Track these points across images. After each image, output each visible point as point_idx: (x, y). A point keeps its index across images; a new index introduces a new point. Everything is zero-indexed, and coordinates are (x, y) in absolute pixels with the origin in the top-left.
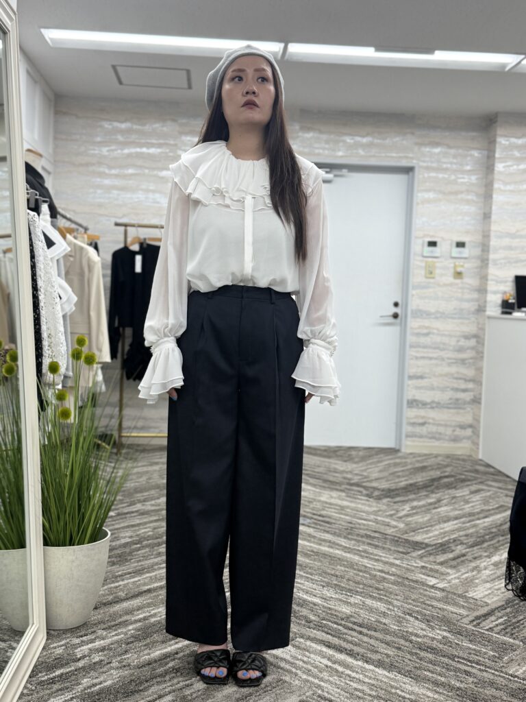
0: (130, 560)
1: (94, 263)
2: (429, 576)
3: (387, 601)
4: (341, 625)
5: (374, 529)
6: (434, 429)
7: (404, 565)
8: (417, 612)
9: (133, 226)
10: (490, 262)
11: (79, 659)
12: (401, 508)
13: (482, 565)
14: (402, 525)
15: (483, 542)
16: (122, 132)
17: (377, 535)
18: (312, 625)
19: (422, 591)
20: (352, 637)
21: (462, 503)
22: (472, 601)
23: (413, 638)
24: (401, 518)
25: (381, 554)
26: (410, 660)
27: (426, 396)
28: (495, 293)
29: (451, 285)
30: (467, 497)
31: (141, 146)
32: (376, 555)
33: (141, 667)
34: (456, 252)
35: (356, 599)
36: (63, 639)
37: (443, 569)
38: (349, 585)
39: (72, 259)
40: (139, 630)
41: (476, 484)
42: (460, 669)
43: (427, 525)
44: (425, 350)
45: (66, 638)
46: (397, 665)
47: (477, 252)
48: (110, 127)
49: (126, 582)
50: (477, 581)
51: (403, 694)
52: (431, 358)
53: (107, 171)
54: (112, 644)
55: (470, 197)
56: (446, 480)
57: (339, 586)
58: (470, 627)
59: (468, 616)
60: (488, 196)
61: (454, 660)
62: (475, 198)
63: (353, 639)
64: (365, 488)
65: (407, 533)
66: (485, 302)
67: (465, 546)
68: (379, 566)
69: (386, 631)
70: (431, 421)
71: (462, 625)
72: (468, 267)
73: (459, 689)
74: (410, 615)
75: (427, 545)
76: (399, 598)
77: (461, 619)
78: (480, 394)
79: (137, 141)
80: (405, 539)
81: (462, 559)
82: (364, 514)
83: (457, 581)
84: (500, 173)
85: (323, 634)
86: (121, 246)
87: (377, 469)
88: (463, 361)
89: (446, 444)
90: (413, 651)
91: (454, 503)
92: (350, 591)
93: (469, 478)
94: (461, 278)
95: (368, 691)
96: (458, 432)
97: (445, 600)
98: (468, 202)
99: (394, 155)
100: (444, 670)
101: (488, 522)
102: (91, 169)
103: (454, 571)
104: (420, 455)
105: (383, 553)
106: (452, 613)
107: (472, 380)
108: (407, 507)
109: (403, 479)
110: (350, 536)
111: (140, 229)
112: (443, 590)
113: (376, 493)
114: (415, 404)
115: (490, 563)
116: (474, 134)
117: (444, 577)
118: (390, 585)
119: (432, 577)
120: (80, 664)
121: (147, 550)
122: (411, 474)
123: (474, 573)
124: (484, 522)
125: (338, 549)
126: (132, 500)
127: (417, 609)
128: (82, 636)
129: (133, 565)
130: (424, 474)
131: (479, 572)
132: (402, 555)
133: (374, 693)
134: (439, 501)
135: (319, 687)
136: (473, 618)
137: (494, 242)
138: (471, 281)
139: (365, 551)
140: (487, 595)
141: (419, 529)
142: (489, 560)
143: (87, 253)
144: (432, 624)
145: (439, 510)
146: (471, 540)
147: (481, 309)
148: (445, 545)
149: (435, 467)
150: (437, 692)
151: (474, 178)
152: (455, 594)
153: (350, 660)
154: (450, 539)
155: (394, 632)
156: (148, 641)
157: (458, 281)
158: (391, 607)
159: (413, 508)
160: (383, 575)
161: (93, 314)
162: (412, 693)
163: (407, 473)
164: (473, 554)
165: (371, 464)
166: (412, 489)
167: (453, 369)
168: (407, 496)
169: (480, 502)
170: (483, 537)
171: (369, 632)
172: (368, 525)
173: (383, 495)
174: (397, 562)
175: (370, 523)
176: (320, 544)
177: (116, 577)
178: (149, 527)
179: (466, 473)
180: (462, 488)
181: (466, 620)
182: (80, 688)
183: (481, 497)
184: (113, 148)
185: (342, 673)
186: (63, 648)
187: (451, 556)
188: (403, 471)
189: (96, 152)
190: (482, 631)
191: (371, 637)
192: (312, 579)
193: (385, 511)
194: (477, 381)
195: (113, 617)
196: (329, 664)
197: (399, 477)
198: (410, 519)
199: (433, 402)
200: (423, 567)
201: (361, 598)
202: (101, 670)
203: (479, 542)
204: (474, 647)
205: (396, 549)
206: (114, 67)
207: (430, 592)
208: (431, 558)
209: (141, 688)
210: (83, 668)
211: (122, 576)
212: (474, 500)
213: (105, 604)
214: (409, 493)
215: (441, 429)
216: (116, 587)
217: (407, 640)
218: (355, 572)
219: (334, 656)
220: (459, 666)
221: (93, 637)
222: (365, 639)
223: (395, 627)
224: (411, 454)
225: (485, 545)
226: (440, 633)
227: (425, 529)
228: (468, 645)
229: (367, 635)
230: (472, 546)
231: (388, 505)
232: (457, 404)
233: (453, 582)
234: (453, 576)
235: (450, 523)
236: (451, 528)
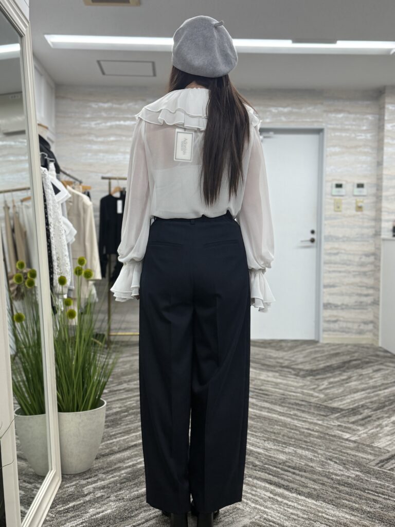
0: (121, 423)
1: (88, 206)
2: (344, 432)
3: (313, 450)
4: (279, 468)
5: (301, 399)
6: (344, 325)
7: (325, 425)
8: (336, 458)
9: (115, 179)
10: (383, 198)
11: (86, 495)
12: (321, 384)
13: (384, 423)
14: (322, 396)
15: (384, 407)
16: (105, 110)
17: (303, 403)
18: (257, 468)
19: (339, 443)
20: (288, 476)
21: (367, 379)
22: (377, 449)
23: (334, 476)
24: (321, 390)
25: (307, 417)
26: (332, 492)
27: (337, 300)
28: (388, 221)
29: (354, 216)
30: (371, 375)
31: (120, 119)
32: (304, 418)
33: (132, 500)
34: (357, 191)
35: (290, 449)
36: (74, 481)
37: (354, 427)
38: (284, 439)
39: (71, 204)
40: (129, 474)
41: (377, 365)
42: (369, 499)
43: (342, 395)
44: (336, 266)
45: (76, 480)
46: (322, 496)
47: (374, 190)
48: (96, 106)
49: (118, 439)
50: (380, 435)
51: (327, 517)
52: (340, 272)
53: (95, 139)
54: (110, 484)
55: (366, 150)
56: (354, 363)
57: (277, 440)
58: (376, 468)
59: (374, 460)
60: (380, 148)
61: (364, 492)
62: (370, 151)
63: (289, 478)
64: (293, 369)
65: (326, 401)
66: (380, 228)
67: (370, 410)
68: (307, 425)
69: (313, 472)
70: (341, 319)
71: (370, 467)
72: (367, 202)
73: (369, 512)
74: (331, 460)
75: (342, 410)
76: (322, 448)
77: (369, 462)
78: (379, 298)
79: (116, 116)
80: (325, 406)
81: (369, 419)
82: (293, 388)
83: (365, 435)
84: (389, 131)
85: (266, 475)
86: (107, 194)
87: (302, 356)
88: (365, 274)
89: (354, 336)
90: (334, 486)
91: (362, 379)
92: (285, 443)
93: (372, 361)
94: (362, 211)
95: (301, 515)
96: (363, 327)
97: (357, 449)
98: (365, 154)
99: (308, 120)
100: (357, 499)
101: (387, 392)
102: (83, 138)
103: (363, 428)
104: (334, 345)
105: (309, 416)
106: (362, 458)
107: (372, 288)
108: (326, 383)
109: (321, 362)
110: (283, 404)
111: (121, 181)
112: (355, 442)
113: (302, 373)
114: (329, 306)
115: (389, 422)
116: (368, 102)
117: (356, 432)
118: (315, 439)
119: (346, 432)
120: (87, 498)
121: (133, 416)
122: (327, 358)
123: (378, 429)
124: (384, 393)
125: (275, 414)
126: (120, 381)
127: (336, 456)
128: (87, 479)
129: (123, 428)
130: (337, 358)
131: (382, 428)
132: (323, 417)
133: (305, 516)
134: (350, 378)
135: (265, 512)
136: (378, 462)
137: (385, 183)
138: (369, 213)
139: (295, 415)
140: (388, 445)
141: (335, 398)
142: (388, 419)
143: (82, 199)
144: (347, 466)
145: (350, 384)
146: (375, 406)
147: (377, 234)
148: (355, 409)
149: (346, 353)
150: (353, 515)
151: (369, 136)
152: (364, 445)
153: (286, 493)
154: (359, 405)
155: (319, 473)
156: (136, 481)
157: (359, 213)
158: (316, 455)
159: (330, 383)
160: (310, 432)
161: (88, 244)
162: (334, 516)
163: (325, 358)
164: (377, 416)
165: (297, 352)
166: (329, 369)
167: (357, 280)
168: (325, 374)
169: (381, 378)
170: (384, 403)
171: (300, 473)
172: (297, 396)
173: (306, 374)
174: (320, 422)
175: (298, 395)
176: (261, 411)
177: (111, 436)
178: (134, 400)
179: (370, 357)
180: (366, 368)
181: (373, 463)
182: (88, 515)
183: (382, 374)
184: (99, 122)
185: (281, 502)
186: (74, 487)
187: (360, 417)
188: (322, 356)
189: (87, 125)
190: (385, 471)
191: (302, 476)
192: (256, 436)
193: (309, 386)
194: (376, 288)
195: (110, 464)
196: (272, 496)
197: (318, 361)
198: (328, 391)
199: (343, 304)
200: (339, 426)
201: (293, 448)
202: (103, 503)
203: (381, 407)
204: (380, 482)
205: (318, 413)
206: (99, 62)
207: (345, 443)
208: (345, 419)
209: (132, 515)
210: (90, 501)
211: (114, 435)
212: (376, 376)
213: (103, 456)
214: (326, 373)
215: (350, 325)
216: (111, 443)
217: (329, 478)
218: (288, 430)
219: (275, 490)
220: (369, 496)
221: (96, 479)
222: (298, 478)
223: (320, 469)
224: (327, 344)
225: (386, 409)
226: (353, 473)
227: (340, 398)
228: (375, 481)
229: (299, 475)
230: (376, 410)
231: (311, 381)
232: (361, 306)
233: (363, 436)
234: (362, 432)
235: (359, 394)
236: (359, 397)
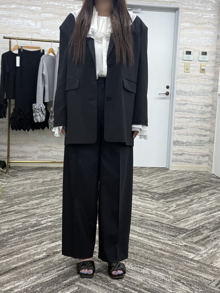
2: (189, 252)
5: (156, 220)
6: (188, 157)
7: (174, 245)
8: (184, 278)
12: (171, 206)
14: (172, 217)
15: (219, 227)
17: (157, 224)
19: (186, 263)
21: (205, 202)
22: (216, 269)
24: (171, 212)
25: (160, 237)
27: (184, 139)
29: (198, 76)
30: (207, 198)
32: (157, 238)
35: (146, 271)
37: (197, 247)
38: (141, 260)
41: (212, 189)
43: (186, 217)
57: (135, 261)
59: (214, 281)
65: (175, 223)
66: (218, 86)
67: (209, 230)
68: (159, 246)
70: (186, 152)
72: (208, 66)
74: (179, 281)
75: (187, 230)
76: (172, 268)
77: (211, 283)
80: (173, 226)
81: (208, 239)
83: (206, 255)
89: (194, 165)
91: (200, 202)
92: (142, 264)
96: (201, 159)
97: (200, 269)
103: (204, 248)
104: (180, 172)
105: (162, 237)
106: (205, 279)
108: (174, 205)
110: (142, 225)
112: (198, 262)
113: (156, 196)
114: (177, 143)
117: (198, 252)
118: (167, 260)
119: (191, 252)
122: (175, 183)
123: (216, 249)
124: (219, 214)
125: (135, 235)
127: (183, 276)
129: (7, 250)
130: (183, 183)
132: (172, 237)
134: (192, 200)
138: (209, 74)
139: (151, 236)
141: (182, 220)
144: (193, 287)
145: (192, 206)
146: (212, 226)
149: (188, 179)
152: (205, 265)
154: (200, 226)
157: (202, 74)
158: (167, 276)
159: (178, 205)
160: (162, 252)
164: (214, 236)
166: (177, 193)
169: (215, 201)
170: (218, 224)
172: (152, 218)
173: (160, 197)
174: (170, 243)
175: (153, 216)
181: (213, 284)
183: (216, 197)
187: (201, 237)
188: (171, 182)
193: (161, 208)
197: (169, 185)
198: (176, 213)
199: (187, 142)
200: (185, 246)
205: (169, 233)
208: (190, 240)
212: (211, 199)
215: (192, 157)
218: (145, 250)
224: (175, 171)
227: (185, 220)
230: (213, 231)
233: (204, 256)
234: (203, 252)
235: (199, 215)
236: (200, 218)
